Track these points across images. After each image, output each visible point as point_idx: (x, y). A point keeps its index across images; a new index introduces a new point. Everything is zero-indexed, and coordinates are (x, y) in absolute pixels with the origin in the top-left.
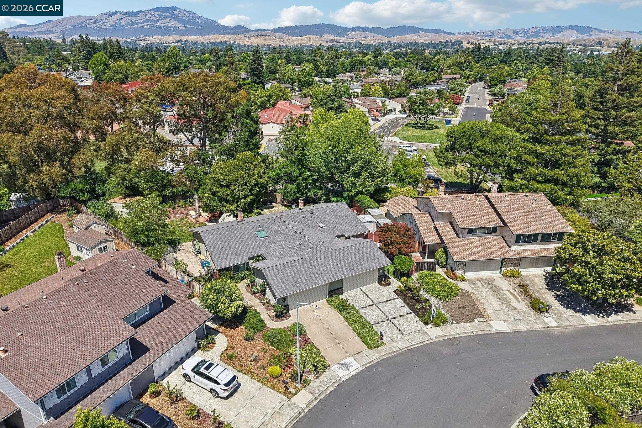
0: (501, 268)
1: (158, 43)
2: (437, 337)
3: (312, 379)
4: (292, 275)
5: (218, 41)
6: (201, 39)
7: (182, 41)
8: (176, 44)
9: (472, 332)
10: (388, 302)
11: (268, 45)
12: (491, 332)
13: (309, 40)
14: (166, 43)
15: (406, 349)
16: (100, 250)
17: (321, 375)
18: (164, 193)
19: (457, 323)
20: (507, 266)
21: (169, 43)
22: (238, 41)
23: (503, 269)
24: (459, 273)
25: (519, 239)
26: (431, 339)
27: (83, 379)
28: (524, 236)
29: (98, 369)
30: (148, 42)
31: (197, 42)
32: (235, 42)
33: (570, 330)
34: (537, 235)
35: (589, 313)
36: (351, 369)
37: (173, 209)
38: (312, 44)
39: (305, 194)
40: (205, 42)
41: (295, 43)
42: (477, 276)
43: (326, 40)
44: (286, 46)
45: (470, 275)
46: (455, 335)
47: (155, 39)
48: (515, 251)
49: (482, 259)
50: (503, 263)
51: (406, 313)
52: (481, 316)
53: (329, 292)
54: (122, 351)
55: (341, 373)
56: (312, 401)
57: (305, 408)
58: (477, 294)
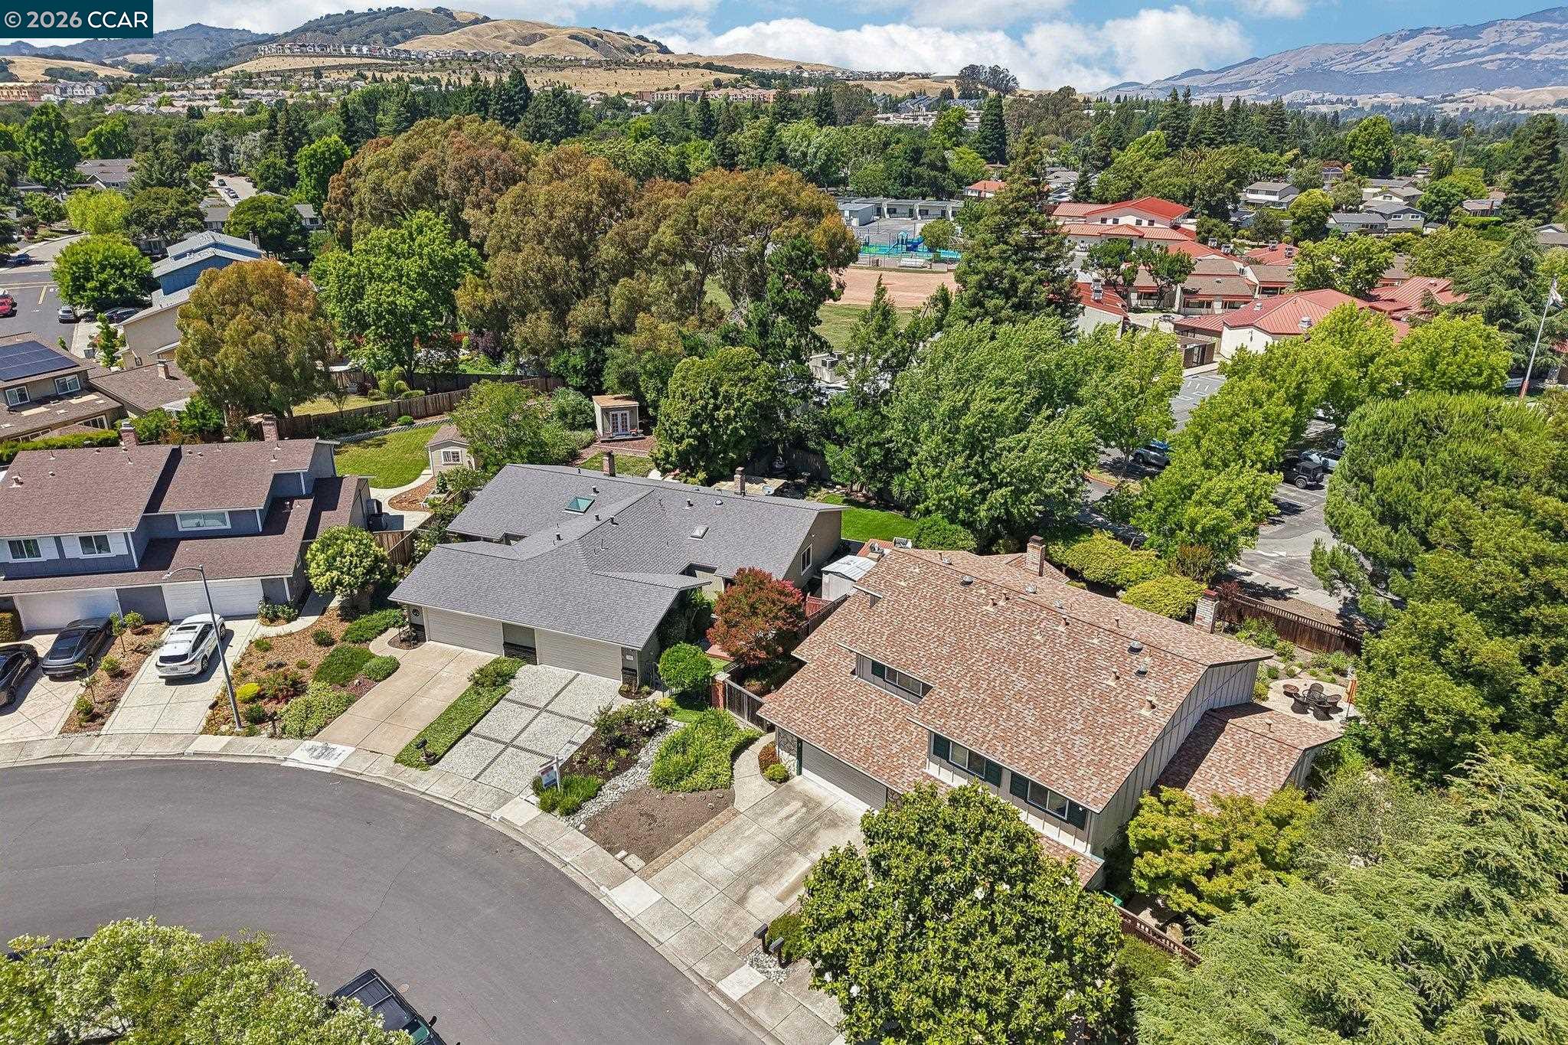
3: (262, 735)
9: (565, 863)
10: (567, 722)
12: (593, 893)
16: (447, 456)
17: (279, 738)
19: (583, 831)
24: (786, 759)
25: (942, 746)
26: (489, 816)
27: (49, 553)
29: (74, 551)
33: (740, 1032)
36: (321, 761)
45: (811, 781)
46: (533, 842)
48: (928, 777)
51: (553, 754)
52: (648, 856)
53: (505, 644)
54: (118, 547)
55: (301, 755)
56: (209, 755)
57: (189, 755)
58: (738, 821)
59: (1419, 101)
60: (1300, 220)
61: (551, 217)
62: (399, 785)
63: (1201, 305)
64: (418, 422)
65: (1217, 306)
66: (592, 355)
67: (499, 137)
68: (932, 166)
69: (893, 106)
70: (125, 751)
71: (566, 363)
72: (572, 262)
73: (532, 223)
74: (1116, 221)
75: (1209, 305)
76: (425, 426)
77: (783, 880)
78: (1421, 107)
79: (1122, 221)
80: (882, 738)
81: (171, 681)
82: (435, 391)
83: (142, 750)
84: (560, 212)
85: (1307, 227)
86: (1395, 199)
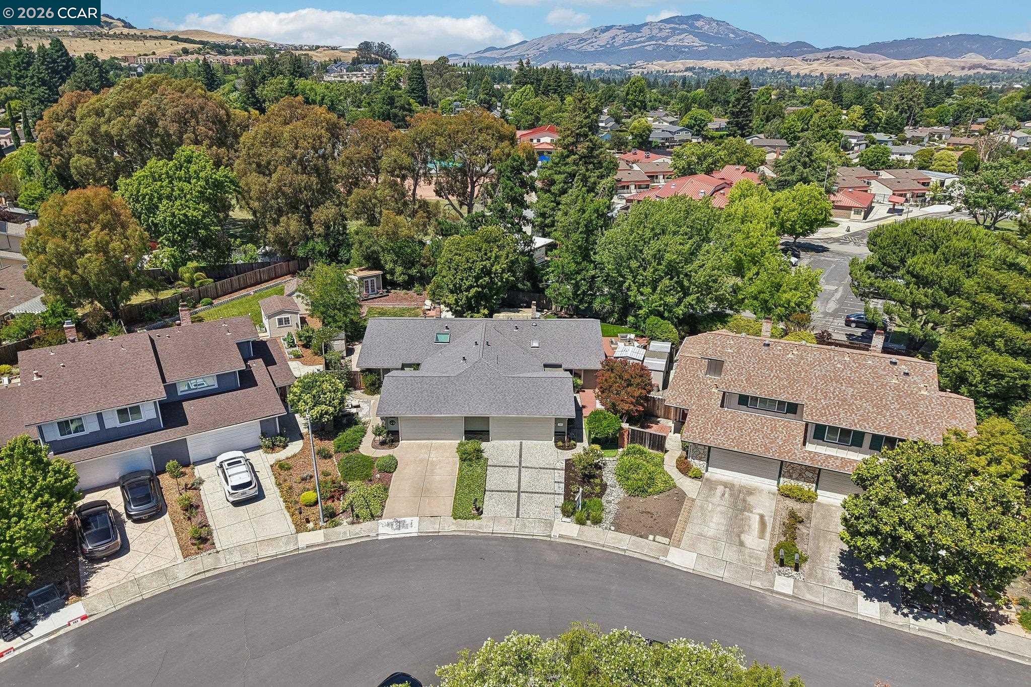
0: (780, 477)
1: (658, 72)
2: (561, 536)
3: (345, 524)
4: (417, 393)
5: (754, 68)
6: (726, 66)
7: (694, 69)
8: (685, 74)
9: (625, 550)
10: (543, 471)
11: (840, 75)
12: (658, 562)
13: (927, 66)
14: (670, 72)
15: (499, 535)
16: (280, 321)
17: (359, 523)
18: (410, 272)
19: (616, 530)
20: (791, 477)
21: (675, 72)
22: (787, 69)
23: (782, 479)
24: (697, 464)
25: (820, 433)
26: (550, 536)
27: (92, 426)
28: (833, 430)
29: (113, 422)
30: (644, 70)
31: (718, 70)
32: (782, 70)
33: (810, 609)
34: (862, 434)
35: (881, 599)
36: (403, 530)
37: (418, 294)
38: (930, 73)
39: (586, 302)
40: (731, 70)
41: (896, 71)
42: (731, 479)
43: (962, 64)
44: (876, 76)
45: (716, 473)
46: (594, 544)
47: (655, 67)
48: (810, 452)
49: (736, 449)
50: (784, 469)
51: (552, 491)
52: (668, 534)
53: (465, 431)
54: (149, 413)
55: (384, 529)
56: (318, 545)
57: (303, 549)
58: (698, 503)
59: (619, 68)
60: (636, 136)
61: (296, 148)
62: (472, 532)
63: (623, 187)
64: (215, 302)
65: (633, 187)
66: (332, 242)
67: (200, 90)
68: (402, 108)
69: (324, 68)
70: (250, 557)
71: (313, 249)
72: (313, 179)
73: (281, 152)
74: (539, 141)
75: (628, 187)
76: (221, 304)
77: (753, 527)
78: (620, 71)
79: (543, 140)
80: (768, 438)
81: (236, 504)
82: (220, 279)
83: (263, 554)
84: (303, 143)
85: (640, 140)
86: (665, 124)
